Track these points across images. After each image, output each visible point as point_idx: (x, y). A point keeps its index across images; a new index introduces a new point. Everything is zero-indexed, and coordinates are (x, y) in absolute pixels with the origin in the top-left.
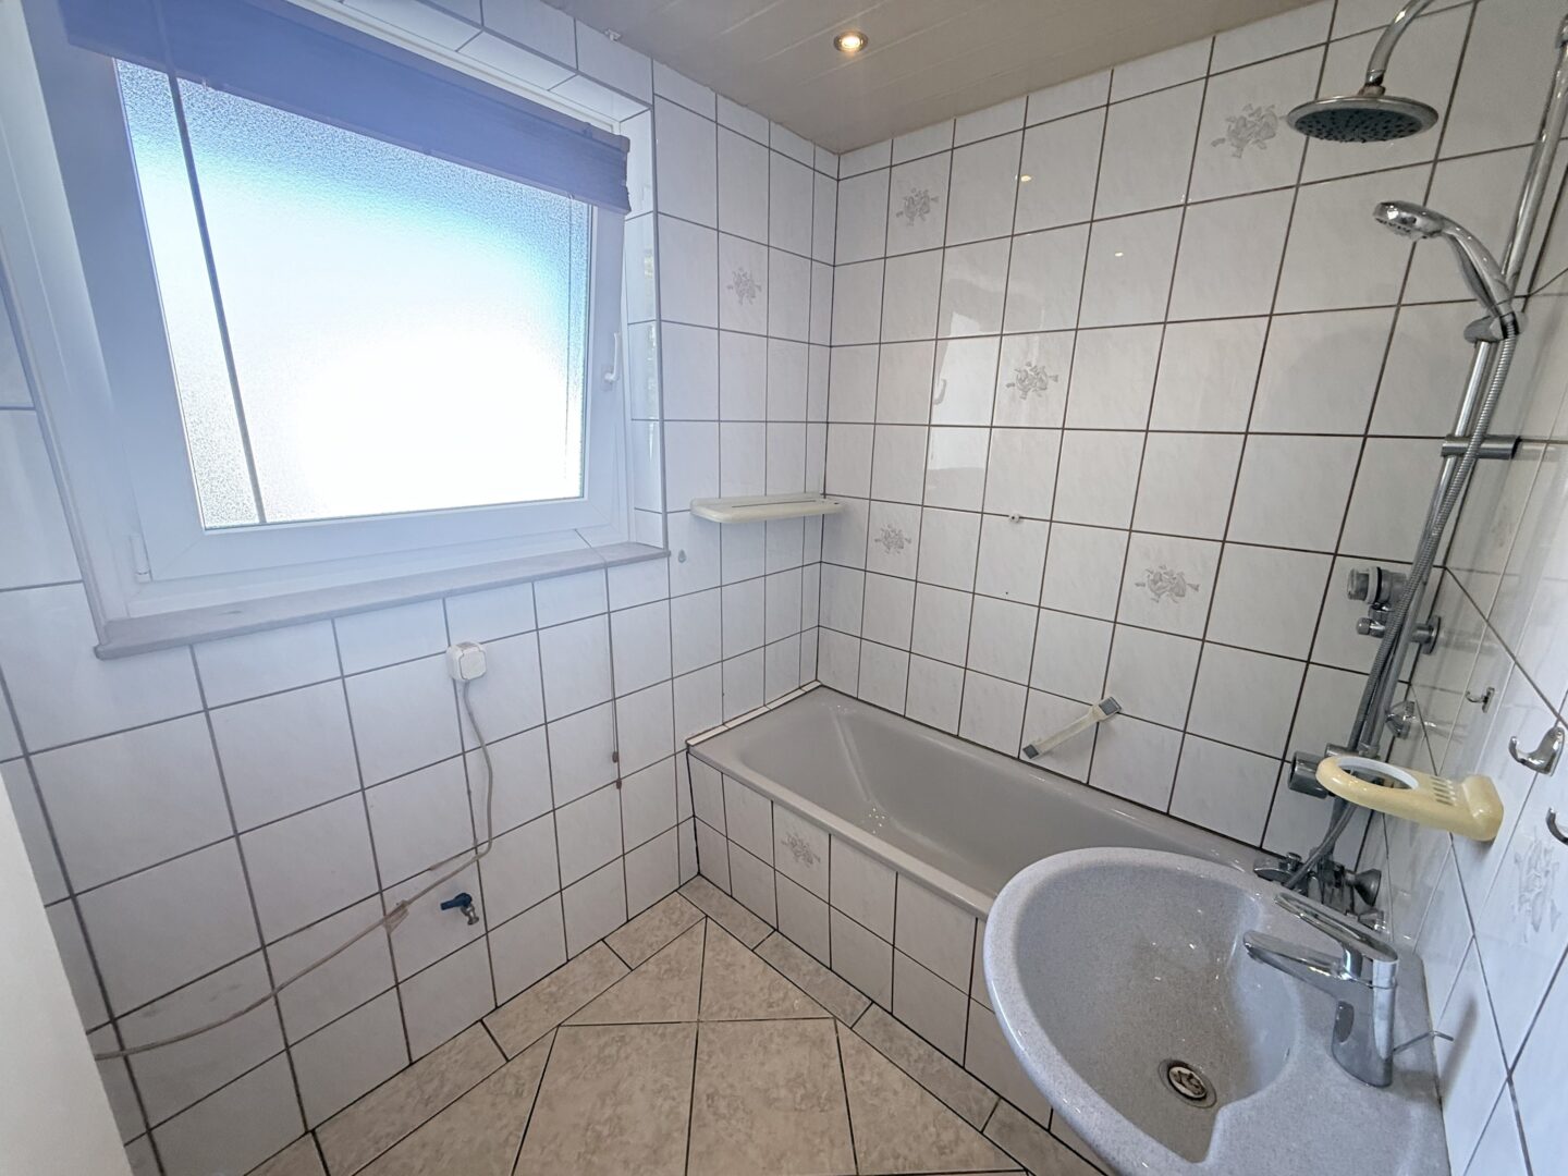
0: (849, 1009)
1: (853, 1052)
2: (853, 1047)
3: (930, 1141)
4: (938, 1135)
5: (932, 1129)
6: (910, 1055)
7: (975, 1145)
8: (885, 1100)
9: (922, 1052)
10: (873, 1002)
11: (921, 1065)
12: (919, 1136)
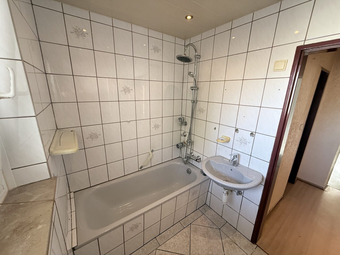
0: (155, 244)
1: (165, 247)
2: (164, 247)
3: (185, 238)
4: (184, 236)
5: (183, 237)
6: (169, 234)
7: (186, 230)
8: (177, 244)
9: (169, 232)
10: (155, 238)
11: (171, 233)
12: (184, 240)
